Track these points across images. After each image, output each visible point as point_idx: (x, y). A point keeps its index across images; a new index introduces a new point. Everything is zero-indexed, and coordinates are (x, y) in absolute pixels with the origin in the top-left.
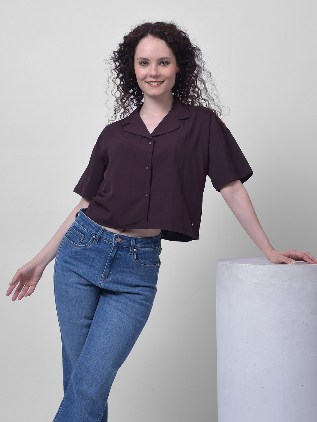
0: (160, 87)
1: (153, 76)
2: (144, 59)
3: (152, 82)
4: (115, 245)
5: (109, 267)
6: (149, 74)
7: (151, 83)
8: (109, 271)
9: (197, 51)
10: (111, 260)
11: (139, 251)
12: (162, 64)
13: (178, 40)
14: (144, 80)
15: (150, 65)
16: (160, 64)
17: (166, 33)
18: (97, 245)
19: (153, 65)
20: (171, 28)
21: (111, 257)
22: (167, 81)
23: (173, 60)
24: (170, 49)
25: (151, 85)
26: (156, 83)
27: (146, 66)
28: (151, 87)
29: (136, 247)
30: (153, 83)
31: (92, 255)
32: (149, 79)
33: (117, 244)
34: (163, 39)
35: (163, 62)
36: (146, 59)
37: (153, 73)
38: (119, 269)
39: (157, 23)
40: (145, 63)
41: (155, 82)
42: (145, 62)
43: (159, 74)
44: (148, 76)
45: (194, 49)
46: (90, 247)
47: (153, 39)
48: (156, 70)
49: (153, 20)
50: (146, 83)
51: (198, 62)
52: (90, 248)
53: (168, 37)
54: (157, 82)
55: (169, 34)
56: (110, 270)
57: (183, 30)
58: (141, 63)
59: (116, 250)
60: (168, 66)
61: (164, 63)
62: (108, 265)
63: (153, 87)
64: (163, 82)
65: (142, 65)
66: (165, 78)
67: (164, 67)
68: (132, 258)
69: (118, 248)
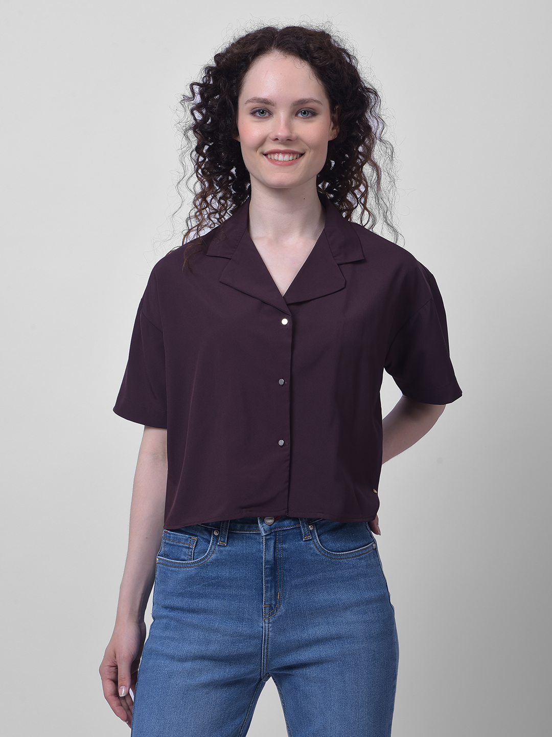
0: (295, 166)
2: (261, 102)
3: (278, 152)
4: (265, 532)
5: (271, 587)
6: (273, 136)
7: (276, 157)
8: (273, 594)
9: (372, 96)
10: (271, 569)
12: (300, 115)
14: (260, 150)
15: (274, 116)
16: (296, 115)
17: (311, 46)
18: (228, 548)
19: (282, 115)
21: (267, 562)
22: (312, 152)
23: (324, 107)
24: (320, 82)
25: (274, 161)
26: (287, 158)
27: (267, 117)
28: (276, 166)
30: (281, 157)
31: (225, 573)
32: (270, 147)
33: (271, 529)
35: (303, 110)
36: (266, 102)
37: (282, 133)
38: (295, 582)
40: (263, 113)
41: (284, 153)
43: (294, 136)
44: (268, 138)
46: (214, 556)
47: (283, 57)
48: (289, 126)
50: (264, 157)
52: (217, 560)
53: (316, 55)
54: (293, 153)
56: (275, 592)
58: (253, 112)
59: (272, 543)
60: (314, 119)
61: (305, 113)
62: (267, 582)
63: (281, 165)
64: (302, 155)
65: (255, 116)
66: (306, 147)
67: (305, 122)
68: (312, 546)
69: (275, 536)
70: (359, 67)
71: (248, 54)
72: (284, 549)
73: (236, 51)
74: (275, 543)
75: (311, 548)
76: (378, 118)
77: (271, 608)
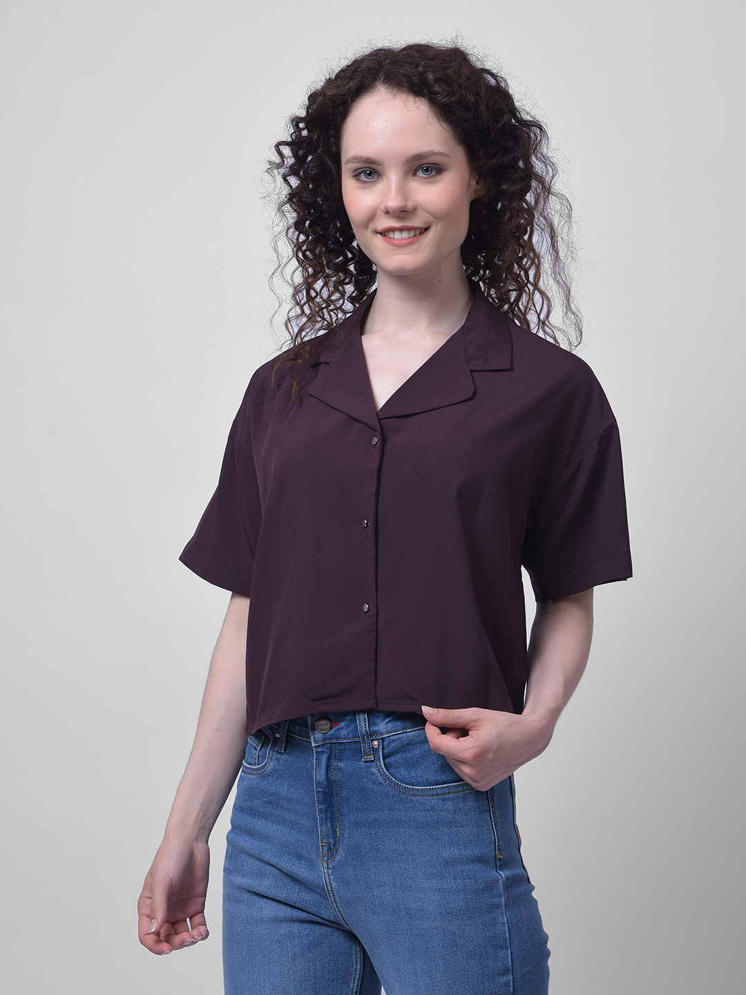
0: (418, 244)
1: (394, 212)
2: (364, 162)
3: (393, 230)
4: (315, 742)
6: (382, 207)
7: (391, 235)
8: (330, 829)
10: (326, 793)
11: (389, 745)
12: (420, 174)
13: (470, 97)
14: (372, 226)
15: (384, 178)
16: (415, 174)
17: (430, 76)
18: (284, 756)
19: (393, 177)
20: (456, 57)
22: (440, 226)
23: (457, 159)
24: (445, 125)
25: (390, 242)
26: (405, 235)
27: (375, 181)
28: (392, 247)
30: (397, 235)
31: (284, 789)
32: (384, 223)
33: (324, 739)
34: (422, 96)
35: (424, 166)
36: (370, 161)
37: (393, 202)
38: (355, 817)
39: (409, 47)
40: (370, 174)
41: (401, 230)
42: (370, 171)
43: (410, 205)
44: (379, 212)
46: (272, 765)
47: (390, 96)
48: (403, 191)
49: (397, 36)
50: (379, 236)
51: (538, 166)
53: (436, 88)
54: (409, 229)
55: (437, 80)
56: (332, 827)
57: (488, 65)
58: (356, 175)
59: (324, 758)
60: (439, 178)
61: (427, 170)
63: (399, 246)
64: (427, 229)
65: (358, 180)
66: (431, 218)
67: (426, 183)
68: (374, 770)
71: (345, 95)
74: (329, 759)
75: (372, 773)
76: (545, 161)
77: (330, 849)
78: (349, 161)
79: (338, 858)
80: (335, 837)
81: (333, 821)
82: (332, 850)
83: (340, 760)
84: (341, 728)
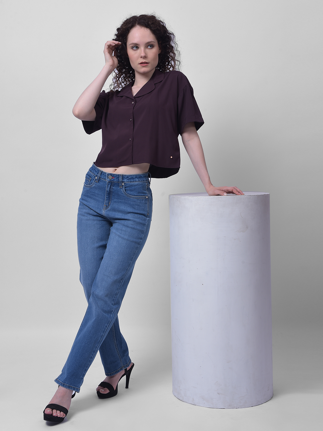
1: (143, 57)
2: (135, 44)
4: (108, 181)
5: (107, 199)
6: (140, 56)
8: (108, 202)
9: (172, 36)
10: (108, 193)
11: (126, 185)
13: (159, 28)
15: (140, 48)
16: (147, 48)
17: (150, 23)
18: (98, 184)
19: (142, 48)
20: (153, 18)
21: (107, 191)
23: (156, 44)
24: (153, 35)
27: (137, 49)
29: (124, 181)
33: (110, 181)
34: (148, 28)
35: (149, 45)
37: (143, 55)
39: (141, 16)
42: (136, 46)
43: (146, 55)
45: (170, 34)
46: (94, 185)
47: (140, 28)
49: (138, 13)
50: (139, 65)
51: (173, 45)
52: (95, 187)
53: (151, 26)
55: (153, 24)
57: (162, 20)
58: (132, 48)
59: (109, 185)
62: (106, 197)
65: (133, 49)
68: (122, 190)
69: (111, 183)
70: (167, 27)
71: (128, 28)
72: (113, 189)
73: (124, 27)
74: (111, 186)
75: (121, 191)
76: (175, 43)
77: (106, 207)
78: (130, 44)
79: (108, 209)
80: (109, 204)
81: (109, 200)
82: (107, 207)
83: (114, 187)
84: (115, 179)
